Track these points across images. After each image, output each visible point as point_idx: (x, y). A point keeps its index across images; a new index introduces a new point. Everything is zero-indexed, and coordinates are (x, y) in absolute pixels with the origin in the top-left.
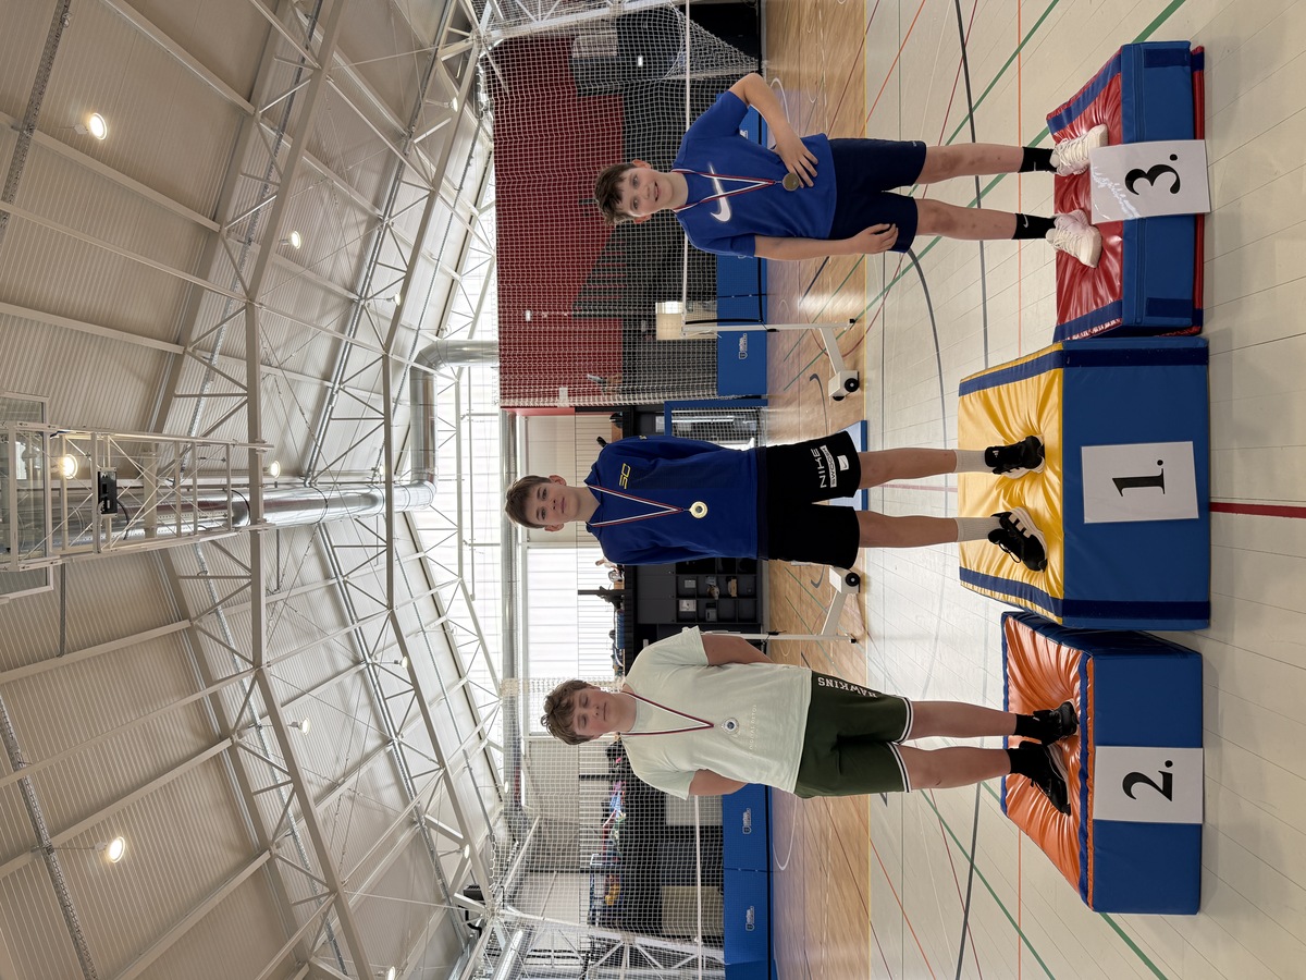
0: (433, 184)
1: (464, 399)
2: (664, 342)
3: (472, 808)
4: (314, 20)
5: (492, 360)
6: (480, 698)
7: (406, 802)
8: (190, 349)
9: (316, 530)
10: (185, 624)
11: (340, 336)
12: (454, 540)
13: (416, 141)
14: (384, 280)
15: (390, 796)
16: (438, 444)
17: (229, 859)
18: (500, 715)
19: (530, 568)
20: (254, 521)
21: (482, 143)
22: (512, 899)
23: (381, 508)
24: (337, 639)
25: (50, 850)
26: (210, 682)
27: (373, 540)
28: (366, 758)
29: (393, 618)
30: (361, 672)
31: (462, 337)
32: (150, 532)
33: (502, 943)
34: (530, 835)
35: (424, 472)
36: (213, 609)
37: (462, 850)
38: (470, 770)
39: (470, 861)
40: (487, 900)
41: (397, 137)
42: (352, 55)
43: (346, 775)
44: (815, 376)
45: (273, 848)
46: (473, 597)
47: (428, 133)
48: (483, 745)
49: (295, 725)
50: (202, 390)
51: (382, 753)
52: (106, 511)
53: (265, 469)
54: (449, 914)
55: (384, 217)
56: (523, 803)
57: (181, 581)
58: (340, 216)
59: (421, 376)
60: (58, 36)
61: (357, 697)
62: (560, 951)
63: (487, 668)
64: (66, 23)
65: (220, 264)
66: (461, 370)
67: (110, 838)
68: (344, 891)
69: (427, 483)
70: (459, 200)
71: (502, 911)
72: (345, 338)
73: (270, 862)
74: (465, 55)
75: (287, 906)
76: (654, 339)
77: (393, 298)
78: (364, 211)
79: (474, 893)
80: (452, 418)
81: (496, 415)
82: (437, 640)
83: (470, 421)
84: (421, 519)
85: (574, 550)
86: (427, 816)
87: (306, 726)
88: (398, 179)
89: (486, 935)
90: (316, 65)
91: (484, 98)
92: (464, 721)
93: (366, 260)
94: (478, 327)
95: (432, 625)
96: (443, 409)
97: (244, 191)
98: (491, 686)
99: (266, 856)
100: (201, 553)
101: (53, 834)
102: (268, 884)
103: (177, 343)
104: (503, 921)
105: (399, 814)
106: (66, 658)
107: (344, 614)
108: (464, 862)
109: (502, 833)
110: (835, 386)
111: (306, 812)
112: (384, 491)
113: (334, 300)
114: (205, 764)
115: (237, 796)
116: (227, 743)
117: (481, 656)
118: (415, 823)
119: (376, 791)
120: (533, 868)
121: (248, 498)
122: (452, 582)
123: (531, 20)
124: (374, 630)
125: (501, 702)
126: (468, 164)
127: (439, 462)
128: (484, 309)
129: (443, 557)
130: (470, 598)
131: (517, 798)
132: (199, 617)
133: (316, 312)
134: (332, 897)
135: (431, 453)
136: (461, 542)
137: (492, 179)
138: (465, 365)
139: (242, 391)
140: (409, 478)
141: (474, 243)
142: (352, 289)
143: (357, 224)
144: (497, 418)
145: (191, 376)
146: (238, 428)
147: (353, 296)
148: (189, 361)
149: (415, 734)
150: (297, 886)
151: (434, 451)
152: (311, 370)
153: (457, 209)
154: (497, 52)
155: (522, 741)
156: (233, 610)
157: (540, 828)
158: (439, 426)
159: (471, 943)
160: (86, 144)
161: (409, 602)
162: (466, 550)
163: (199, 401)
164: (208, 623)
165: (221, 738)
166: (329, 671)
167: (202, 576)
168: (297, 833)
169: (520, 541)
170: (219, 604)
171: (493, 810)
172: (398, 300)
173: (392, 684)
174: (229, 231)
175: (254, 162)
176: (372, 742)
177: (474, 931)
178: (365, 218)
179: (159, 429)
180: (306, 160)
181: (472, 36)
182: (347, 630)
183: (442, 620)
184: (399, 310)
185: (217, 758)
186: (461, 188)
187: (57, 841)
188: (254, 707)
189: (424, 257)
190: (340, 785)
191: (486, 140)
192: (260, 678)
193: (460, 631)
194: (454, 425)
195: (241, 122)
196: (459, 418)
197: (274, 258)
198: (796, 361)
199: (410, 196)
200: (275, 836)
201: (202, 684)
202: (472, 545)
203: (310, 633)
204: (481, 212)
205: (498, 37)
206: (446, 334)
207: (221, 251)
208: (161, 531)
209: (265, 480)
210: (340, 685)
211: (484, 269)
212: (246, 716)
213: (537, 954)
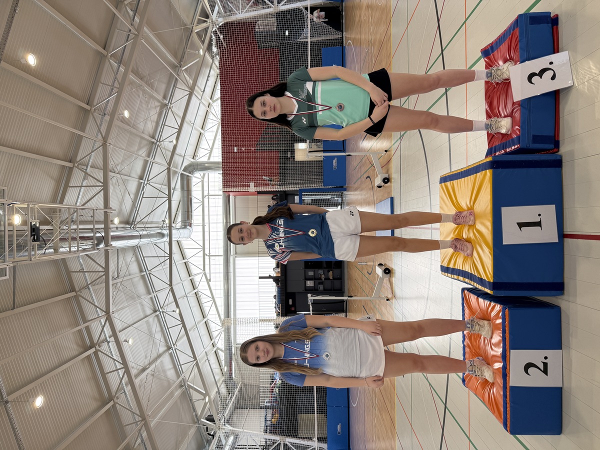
0: (191, 89)
1: (206, 188)
2: (299, 162)
3: (209, 379)
4: (135, 11)
5: (219, 170)
6: (213, 326)
7: (178, 376)
8: (76, 165)
9: (135, 249)
10: (73, 294)
11: (147, 159)
12: (201, 254)
13: (183, 69)
14: (168, 133)
15: (171, 374)
16: (193, 209)
17: (94, 405)
18: (223, 336)
19: (237, 266)
20: (106, 245)
21: (214, 70)
22: (229, 421)
23: (167, 239)
24: (146, 301)
25: (7, 402)
26: (85, 321)
27: (163, 254)
28: (159, 356)
29: (172, 290)
30: (157, 316)
31: (205, 159)
32: (56, 251)
33: (224, 442)
34: (236, 391)
35: (187, 222)
36: (87, 287)
37: (205, 398)
38: (209, 361)
39: (208, 404)
40: (216, 422)
41: (174, 67)
42: (153, 29)
43: (150, 364)
44: (368, 177)
45: (115, 399)
46: (210, 280)
47: (189, 65)
48: (215, 349)
49: (126, 341)
50: (82, 184)
51: (167, 354)
52: (34, 240)
53: (112, 221)
54: (199, 429)
55: (168, 104)
56: (233, 376)
57: (71, 273)
58: (147, 103)
59: (185, 177)
60: (13, 17)
61: (155, 327)
62: (251, 445)
63: (216, 313)
64: (17, 11)
65: (91, 125)
66: (204, 175)
67: (36, 396)
68: (149, 419)
69: (188, 227)
70: (203, 96)
71: (223, 427)
72: (150, 160)
73: (114, 406)
74: (206, 29)
75: (121, 427)
76: (294, 160)
77: (172, 141)
78: (159, 101)
79: (211, 419)
80: (200, 197)
81: (221, 195)
82: (193, 300)
83: (209, 198)
84: (185, 244)
85: (257, 258)
86: (188, 383)
87: (131, 342)
88: (175, 86)
89: (216, 438)
90: (136, 33)
91: (215, 49)
92: (206, 338)
93: (160, 123)
94: (212, 155)
95: (191, 294)
96: (196, 193)
97: (102, 91)
98: (218, 321)
99: (112, 403)
100: (81, 260)
101: (8, 394)
102: (113, 416)
103: (70, 162)
104: (224, 432)
105: (175, 382)
106: (16, 311)
107: (149, 289)
108: (206, 404)
109: (223, 390)
110: (378, 181)
111: (131, 382)
112: (168, 231)
113: (145, 142)
114: (83, 360)
115: (98, 375)
116: (93, 350)
117: (214, 308)
118: (183, 386)
119: (164, 371)
120: (238, 407)
121: (103, 234)
122: (200, 273)
123: (236, 14)
124: (163, 296)
125: (223, 329)
126: (207, 80)
127: (194, 217)
128: (215, 146)
129: (196, 262)
130: (208, 281)
131: (231, 374)
132: (80, 290)
133: (136, 148)
134: (143, 422)
135: (190, 213)
136: (204, 254)
137: (219, 87)
138: (206, 172)
139: (101, 184)
140: (180, 225)
141: (211, 116)
142: (153, 137)
143: (156, 107)
144: (221, 197)
145: (77, 177)
146: (99, 201)
147: (153, 140)
148: (76, 170)
149: (182, 344)
150: (126, 417)
151: (192, 212)
152: (134, 175)
153: (202, 100)
154: (220, 28)
155: (233, 347)
156: (97, 287)
157: (241, 388)
158: (194, 200)
159: (209, 442)
160: (26, 68)
161: (180, 283)
162: (207, 258)
163: (80, 189)
164: (84, 293)
165: (91, 348)
166: (142, 316)
167: (82, 271)
168: (127, 392)
169: (232, 254)
170: (90, 284)
171: (219, 380)
172: (175, 142)
173: (172, 321)
174: (95, 110)
175: (107, 77)
176: (162, 349)
177: (210, 437)
178: (159, 104)
179: (61, 202)
180: (132, 77)
181: (209, 21)
182: (150, 296)
183: (196, 291)
184: (175, 147)
185: (89, 357)
186: (204, 91)
187: (10, 398)
188: (106, 333)
189: (187, 123)
190: (147, 369)
191: (216, 68)
192: (109, 319)
193: (204, 296)
194: (201, 200)
195: (101, 59)
196: (203, 197)
197: (116, 122)
198: (360, 170)
199: (180, 94)
200: (116, 394)
201: (81, 322)
202: (209, 256)
203: (133, 297)
204: (214, 102)
205: (221, 21)
206: (197, 158)
207: (91, 118)
208: (61, 250)
209: (112, 226)
210: (147, 322)
211: (215, 128)
212: (103, 337)
213: (240, 447)
